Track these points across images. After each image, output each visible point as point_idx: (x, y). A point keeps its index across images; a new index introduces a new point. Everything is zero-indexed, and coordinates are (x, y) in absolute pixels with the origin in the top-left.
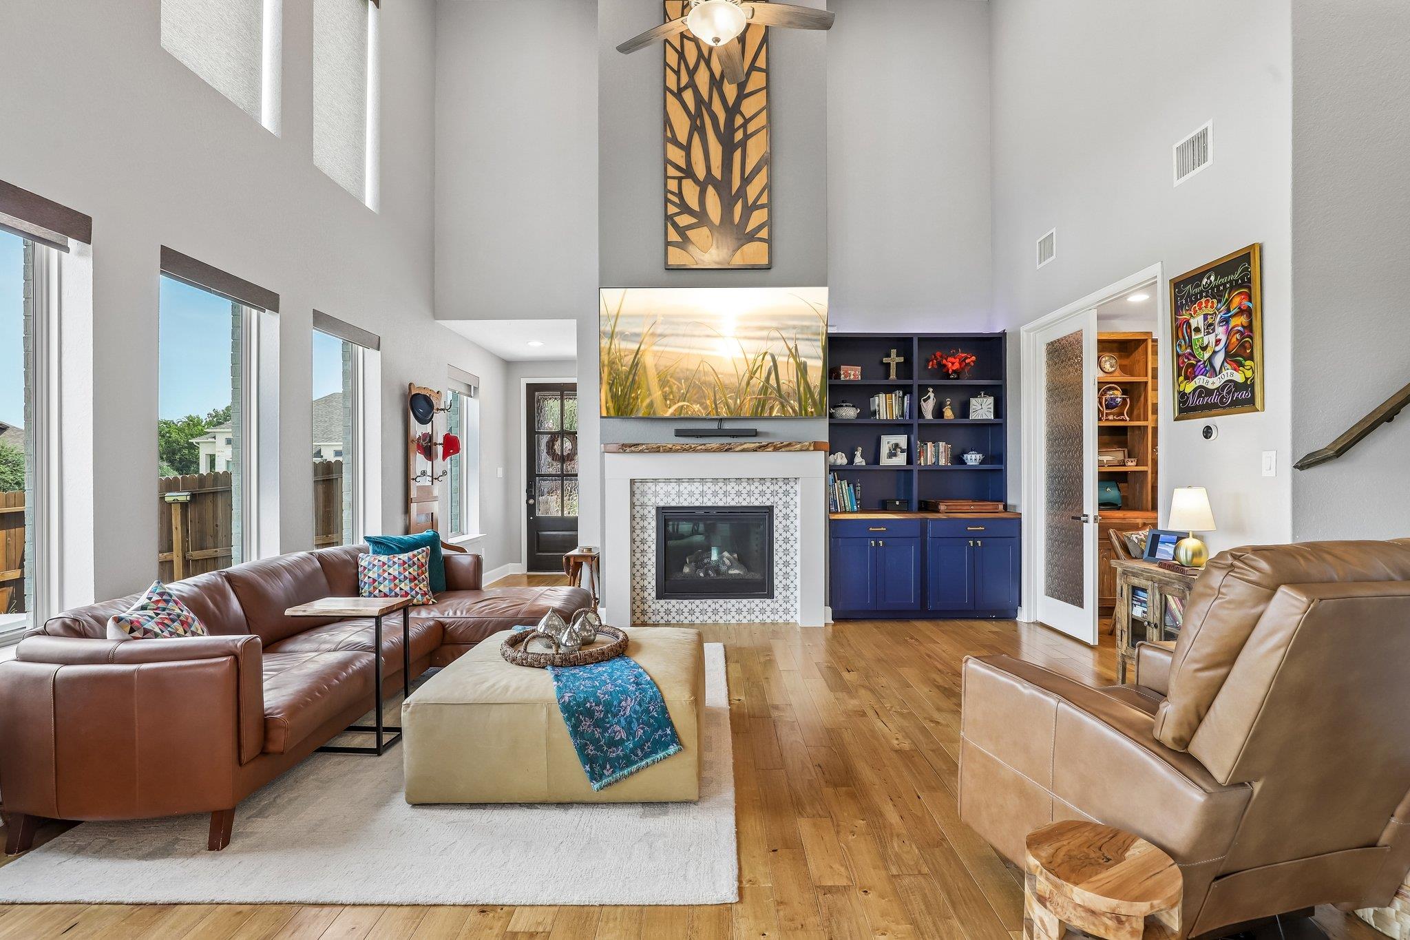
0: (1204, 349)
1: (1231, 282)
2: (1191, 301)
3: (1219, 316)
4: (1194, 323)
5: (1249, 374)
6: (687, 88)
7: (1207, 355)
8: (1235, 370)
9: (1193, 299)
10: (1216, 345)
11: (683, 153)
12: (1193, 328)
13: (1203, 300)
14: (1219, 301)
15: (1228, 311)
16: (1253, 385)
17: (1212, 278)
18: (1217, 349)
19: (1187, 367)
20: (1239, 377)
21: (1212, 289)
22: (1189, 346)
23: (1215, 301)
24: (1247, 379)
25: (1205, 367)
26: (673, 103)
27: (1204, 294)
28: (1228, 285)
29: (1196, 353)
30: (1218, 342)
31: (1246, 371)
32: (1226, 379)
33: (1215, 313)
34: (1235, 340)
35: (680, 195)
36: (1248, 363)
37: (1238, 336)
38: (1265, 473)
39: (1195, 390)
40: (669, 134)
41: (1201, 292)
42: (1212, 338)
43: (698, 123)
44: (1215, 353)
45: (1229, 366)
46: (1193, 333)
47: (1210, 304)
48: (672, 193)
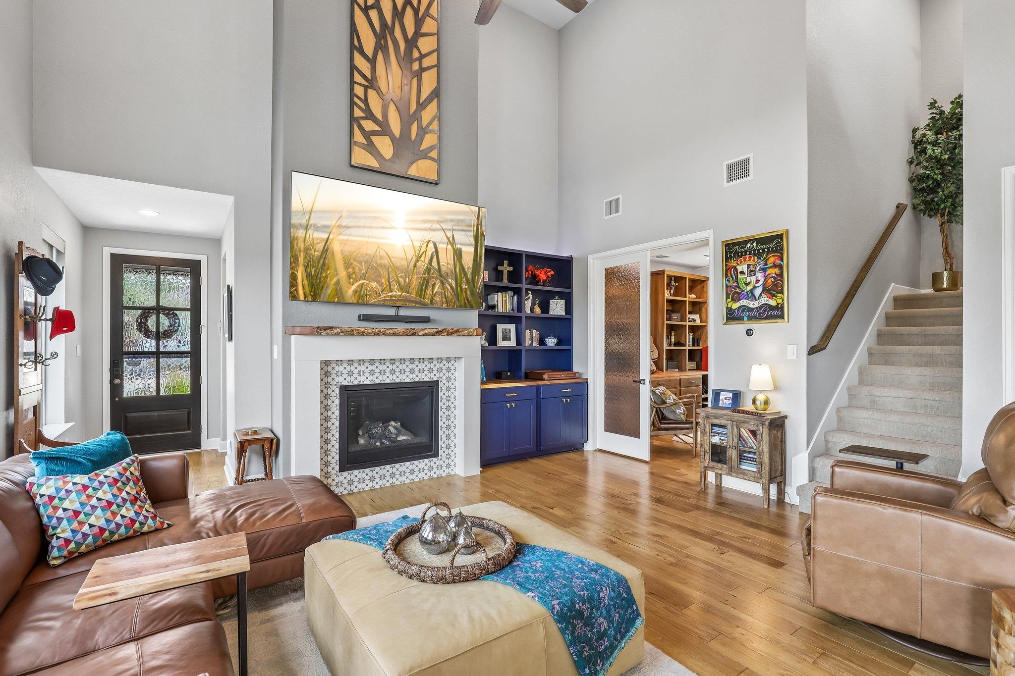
0: (747, 284)
1: (768, 248)
2: (738, 256)
3: (759, 267)
4: (740, 268)
5: (780, 301)
6: (373, 8)
7: (749, 288)
8: (770, 298)
9: (739, 255)
10: (756, 283)
11: (369, 65)
12: (739, 271)
13: (747, 256)
14: (759, 258)
15: (766, 264)
16: (782, 307)
17: (755, 244)
18: (757, 285)
19: (734, 293)
20: (773, 303)
21: (754, 251)
22: (736, 282)
23: (756, 258)
24: (778, 304)
25: (748, 295)
26: (360, 17)
27: (748, 253)
28: (766, 250)
29: (741, 286)
30: (757, 281)
31: (778, 300)
32: (763, 303)
33: (756, 264)
34: (770, 281)
35: (366, 101)
36: (779, 295)
37: (773, 280)
38: (789, 357)
39: (739, 308)
40: (356, 43)
41: (746, 252)
42: (753, 279)
43: (382, 42)
44: (755, 287)
45: (765, 296)
46: (739, 274)
47: (752, 259)
48: (359, 98)
